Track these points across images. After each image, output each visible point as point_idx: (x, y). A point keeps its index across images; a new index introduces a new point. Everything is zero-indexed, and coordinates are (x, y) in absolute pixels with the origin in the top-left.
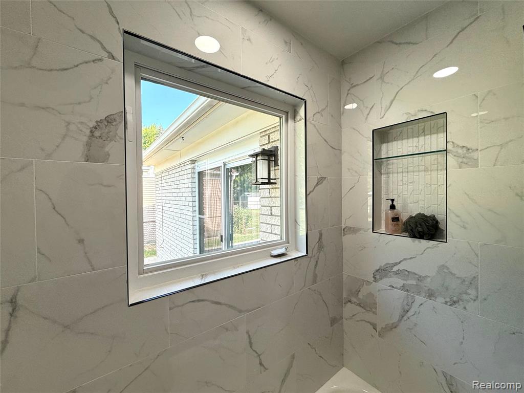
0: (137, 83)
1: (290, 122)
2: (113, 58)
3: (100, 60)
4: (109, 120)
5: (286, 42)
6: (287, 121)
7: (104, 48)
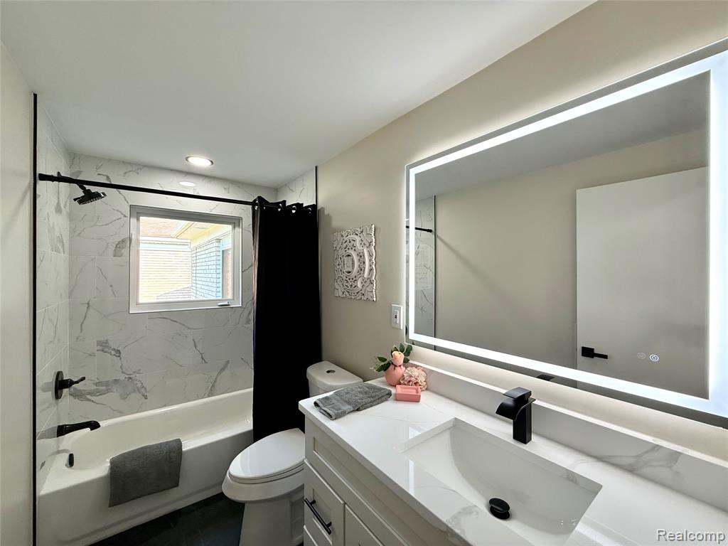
0: (138, 219)
1: (236, 229)
2: (126, 217)
3: (120, 218)
4: (123, 241)
5: (225, 189)
6: (234, 228)
7: (122, 214)
